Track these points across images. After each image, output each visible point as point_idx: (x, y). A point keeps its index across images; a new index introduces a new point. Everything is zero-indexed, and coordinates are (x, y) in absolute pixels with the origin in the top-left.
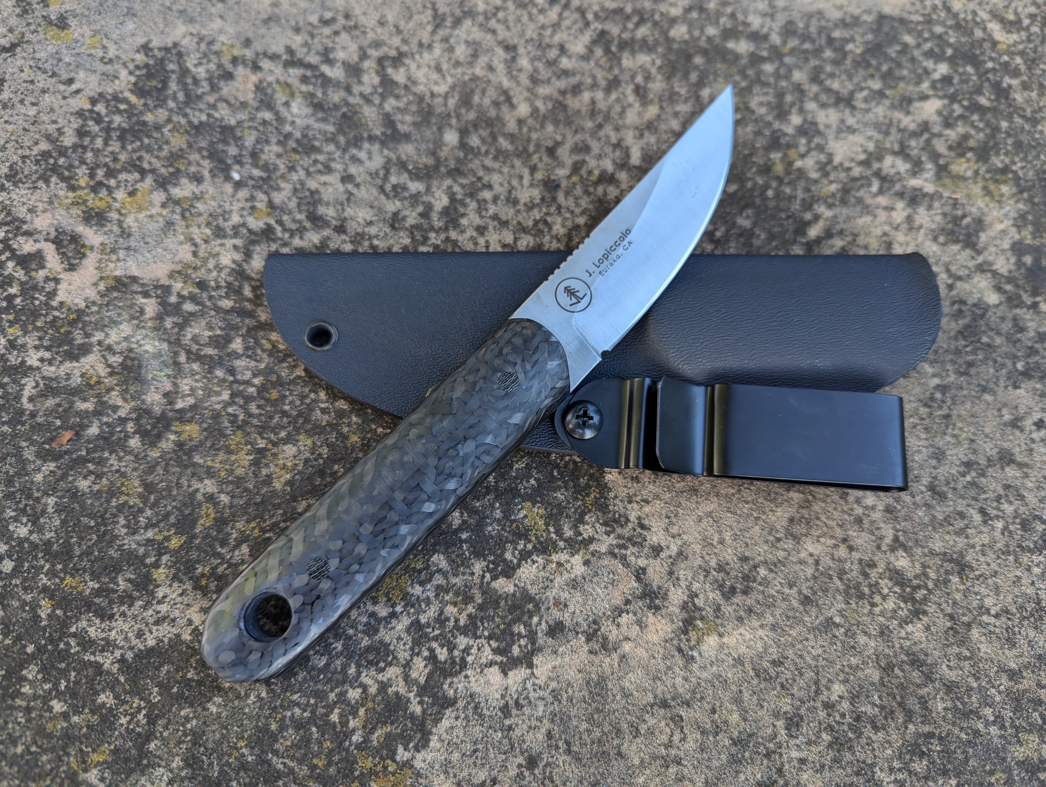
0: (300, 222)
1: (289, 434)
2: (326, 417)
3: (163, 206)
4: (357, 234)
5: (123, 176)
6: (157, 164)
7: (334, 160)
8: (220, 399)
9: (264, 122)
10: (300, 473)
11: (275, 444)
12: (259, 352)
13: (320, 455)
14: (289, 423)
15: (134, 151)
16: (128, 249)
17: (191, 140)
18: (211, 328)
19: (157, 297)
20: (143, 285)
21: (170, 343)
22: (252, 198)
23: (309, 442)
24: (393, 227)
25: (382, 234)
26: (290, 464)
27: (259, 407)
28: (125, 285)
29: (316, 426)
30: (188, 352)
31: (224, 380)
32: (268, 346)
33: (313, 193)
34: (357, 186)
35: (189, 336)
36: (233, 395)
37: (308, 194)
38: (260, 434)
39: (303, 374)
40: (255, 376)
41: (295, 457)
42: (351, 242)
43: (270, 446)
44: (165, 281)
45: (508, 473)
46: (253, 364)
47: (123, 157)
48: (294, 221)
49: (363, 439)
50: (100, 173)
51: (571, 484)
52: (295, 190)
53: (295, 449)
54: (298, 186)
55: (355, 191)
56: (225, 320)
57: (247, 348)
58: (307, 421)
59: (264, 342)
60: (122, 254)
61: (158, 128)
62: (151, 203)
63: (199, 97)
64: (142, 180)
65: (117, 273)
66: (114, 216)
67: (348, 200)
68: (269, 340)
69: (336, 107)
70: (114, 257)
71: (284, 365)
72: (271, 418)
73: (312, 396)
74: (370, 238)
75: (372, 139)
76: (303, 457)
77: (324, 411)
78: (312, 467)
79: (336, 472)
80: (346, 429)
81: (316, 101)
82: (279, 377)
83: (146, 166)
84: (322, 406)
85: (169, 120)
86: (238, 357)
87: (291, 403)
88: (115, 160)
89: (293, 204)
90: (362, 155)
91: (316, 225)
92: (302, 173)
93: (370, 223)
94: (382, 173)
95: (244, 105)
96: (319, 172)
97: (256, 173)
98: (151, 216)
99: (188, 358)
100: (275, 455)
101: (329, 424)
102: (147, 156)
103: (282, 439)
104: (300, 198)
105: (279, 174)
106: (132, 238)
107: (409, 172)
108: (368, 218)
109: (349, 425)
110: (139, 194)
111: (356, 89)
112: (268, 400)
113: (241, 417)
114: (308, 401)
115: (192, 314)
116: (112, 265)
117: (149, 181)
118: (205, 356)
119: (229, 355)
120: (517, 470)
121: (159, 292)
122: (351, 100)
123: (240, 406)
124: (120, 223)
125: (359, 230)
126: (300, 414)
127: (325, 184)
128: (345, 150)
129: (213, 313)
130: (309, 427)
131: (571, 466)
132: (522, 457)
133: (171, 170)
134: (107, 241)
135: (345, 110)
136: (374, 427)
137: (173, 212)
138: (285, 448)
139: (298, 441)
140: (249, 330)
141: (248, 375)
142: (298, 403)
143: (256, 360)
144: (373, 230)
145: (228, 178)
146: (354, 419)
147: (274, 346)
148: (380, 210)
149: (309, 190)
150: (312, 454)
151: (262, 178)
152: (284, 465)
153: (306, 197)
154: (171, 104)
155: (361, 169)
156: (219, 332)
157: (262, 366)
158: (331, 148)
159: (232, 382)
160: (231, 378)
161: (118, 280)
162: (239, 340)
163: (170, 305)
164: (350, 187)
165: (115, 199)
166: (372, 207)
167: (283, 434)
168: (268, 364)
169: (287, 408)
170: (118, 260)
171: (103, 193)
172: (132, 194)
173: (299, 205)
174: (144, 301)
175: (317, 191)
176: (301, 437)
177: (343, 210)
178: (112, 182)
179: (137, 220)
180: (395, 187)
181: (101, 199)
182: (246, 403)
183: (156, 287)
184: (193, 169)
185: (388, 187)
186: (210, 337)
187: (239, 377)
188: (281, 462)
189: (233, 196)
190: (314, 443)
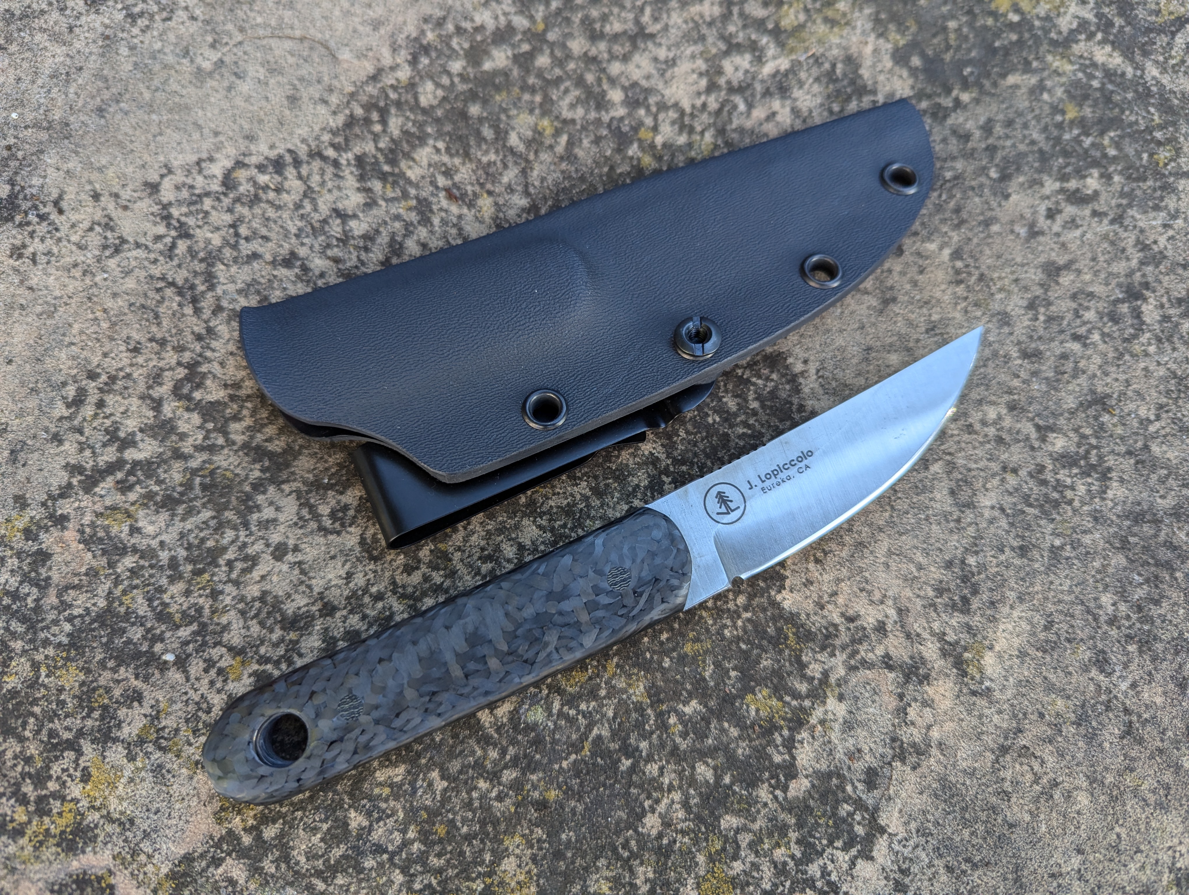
0: (282, 640)
1: (493, 851)
2: (508, 801)
3: (131, 758)
4: (348, 598)
5: (56, 769)
6: (77, 723)
7: (245, 545)
8: (396, 887)
9: (134, 572)
10: (539, 876)
11: (490, 874)
12: (383, 805)
13: (539, 841)
14: (482, 841)
15: (38, 732)
16: (146, 835)
17: (81, 663)
18: (314, 830)
19: (229, 854)
20: (202, 856)
21: (291, 884)
22: (210, 664)
23: (517, 839)
24: (375, 559)
25: (371, 576)
26: (522, 878)
27: (439, 855)
28: (185, 874)
29: (508, 820)
30: (319, 874)
31: (381, 865)
32: (386, 792)
33: (263, 597)
34: (296, 549)
35: (303, 859)
36: (404, 871)
37: (257, 604)
38: (468, 879)
39: (445, 784)
40: (404, 832)
41: (519, 866)
42: (351, 612)
43: (488, 881)
44: (219, 831)
45: (706, 687)
46: (390, 822)
47: (33, 749)
48: (276, 645)
49: (560, 787)
50: (28, 788)
51: (765, 643)
52: (243, 613)
53: (512, 859)
54: (241, 606)
55: (300, 557)
56: (317, 809)
57: (369, 814)
58: (496, 823)
59: (377, 791)
60: (146, 847)
61: (33, 684)
62: (118, 769)
63: (38, 609)
64: (79, 753)
65: (165, 870)
66: (93, 817)
67: (303, 572)
68: (381, 784)
69: (188, 486)
70: (143, 858)
71: (419, 793)
72: (462, 853)
73: (475, 795)
74: (365, 591)
75: (258, 487)
76: (526, 859)
77: (500, 798)
78: (544, 857)
79: (569, 841)
80: (536, 795)
81: (159, 498)
82: (426, 810)
83: (67, 735)
84: (494, 794)
85: (35, 666)
86: (370, 829)
87: (464, 820)
88: (28, 760)
89: (255, 629)
90: (268, 513)
91: (300, 629)
92: (229, 588)
93: (349, 576)
94: (305, 512)
95: (93, 573)
96: (244, 571)
97: (184, 633)
98: (131, 780)
99: (325, 880)
100: (502, 883)
101: (517, 805)
102: (56, 725)
103: (492, 863)
104: (256, 616)
105: (207, 612)
106: (138, 821)
107: (330, 487)
108: (343, 573)
109: (535, 787)
110: (94, 771)
111: (187, 447)
112: (441, 841)
113: (434, 882)
114: (476, 804)
115: (281, 835)
116: (150, 868)
117: (87, 747)
118: (338, 862)
119: (359, 837)
120: (711, 677)
121: (225, 847)
122: (194, 464)
123: (422, 873)
124: (108, 818)
125: (346, 593)
126: (483, 823)
127: (263, 577)
128: (246, 525)
129: (299, 814)
130: (503, 827)
131: (750, 627)
132: (704, 662)
133: (96, 714)
134: (117, 850)
135: (198, 480)
136: (556, 767)
137: (147, 755)
138: (503, 868)
139: (507, 849)
140: (351, 795)
141: (397, 837)
142: (470, 815)
143: (388, 816)
144: (359, 580)
145: (164, 667)
146: (534, 777)
147: (391, 786)
148: (346, 554)
149: (254, 600)
150: (532, 847)
151: (194, 633)
152: (518, 883)
153: (259, 610)
154: (18, 645)
155: (282, 528)
156: (325, 827)
157: (401, 815)
158: (229, 534)
159: (391, 859)
160: (385, 856)
161: (172, 876)
162: (352, 814)
163: (250, 849)
164: (290, 557)
165: (76, 801)
166: (333, 558)
167: (488, 857)
168: (404, 807)
169: (465, 830)
170: (150, 857)
171: (56, 806)
172: (86, 777)
173: (262, 624)
174: (220, 870)
175: (264, 593)
176: (506, 843)
177: (309, 587)
178: (52, 786)
179: (121, 799)
180: (333, 515)
181: (60, 814)
182: (424, 864)
183: (218, 845)
184: (117, 692)
185: (327, 523)
186: (322, 840)
187: (390, 848)
188: (513, 884)
189: (188, 680)
190: (523, 836)
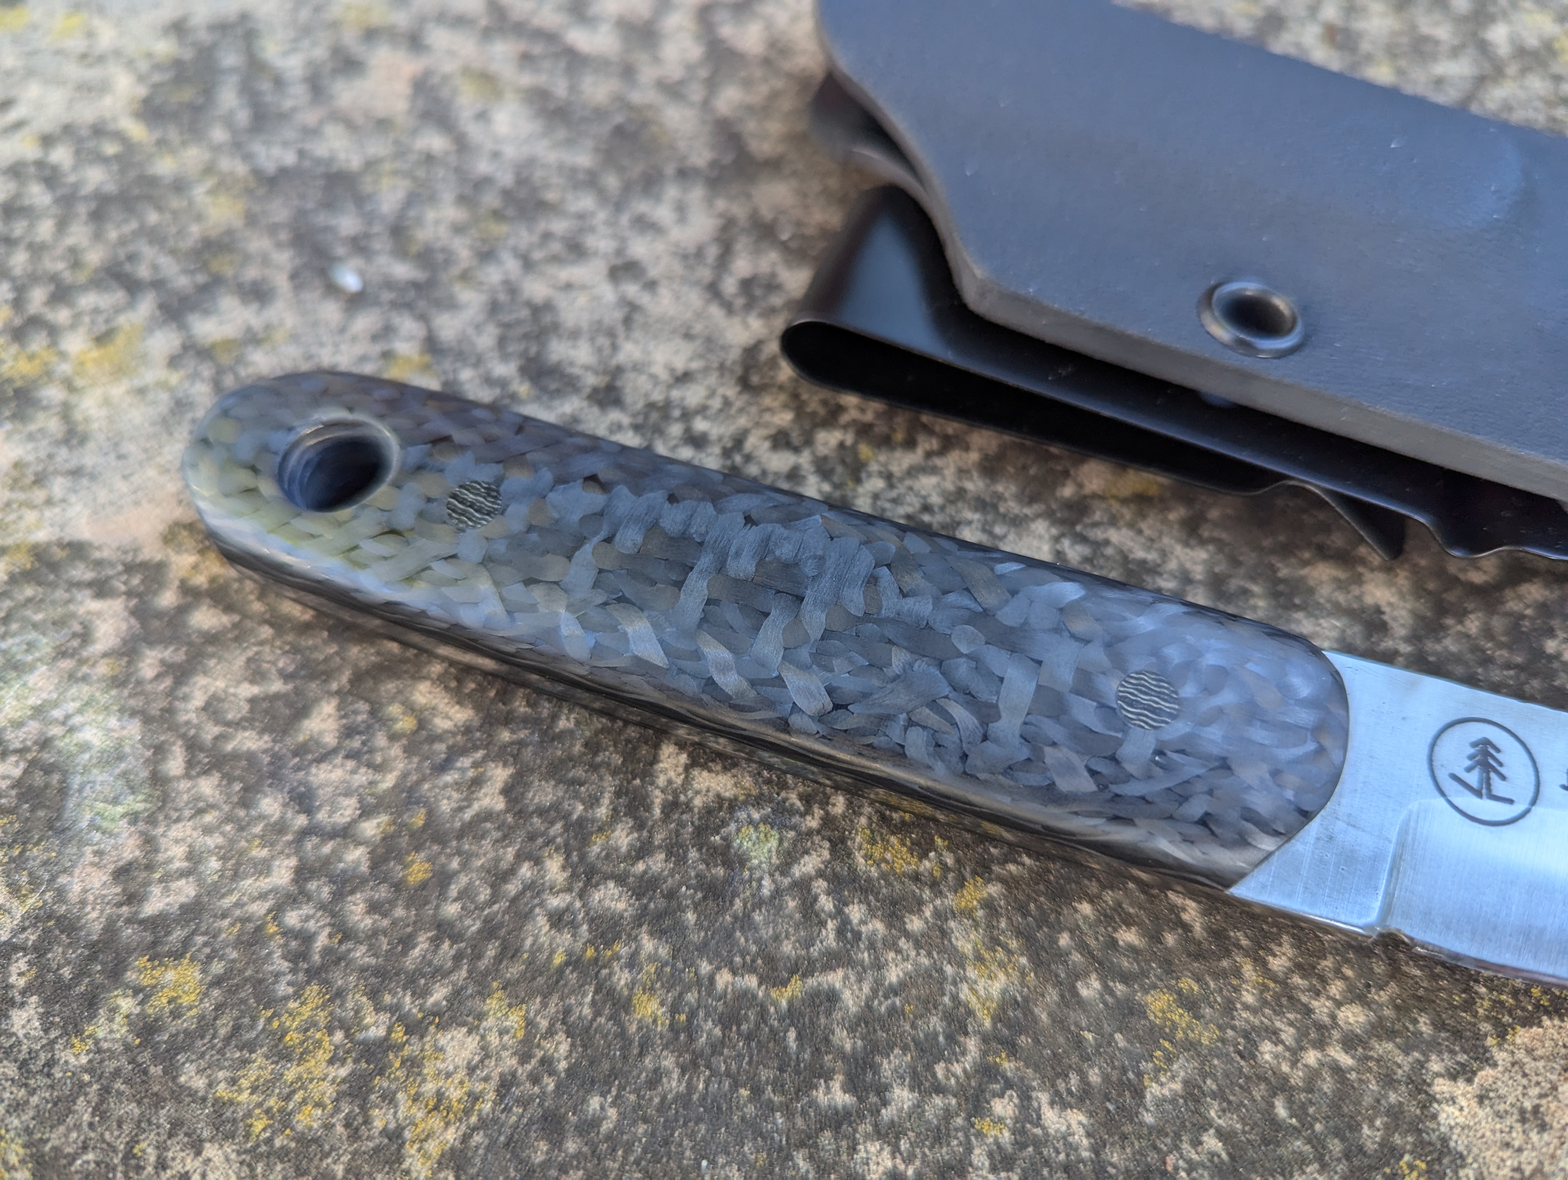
0: (503, 383)
1: (457, 994)
2: (565, 938)
3: (174, 362)
4: (651, 406)
5: (88, 300)
6: (169, 267)
7: (592, 229)
8: (265, 883)
9: (429, 159)
10: (484, 1124)
11: (415, 1028)
12: (381, 740)
13: (547, 1063)
14: (458, 958)
15: (123, 241)
16: (76, 473)
17: (257, 208)
18: (256, 674)
19: (129, 594)
20: (99, 564)
21: (147, 720)
22: (386, 332)
23: (515, 1020)
24: (744, 383)
25: (716, 403)
26: (455, 1094)
27: (373, 907)
28: (54, 567)
29: (534, 969)
30: (193, 746)
31: (280, 828)
32: (406, 724)
33: (540, 310)
34: (651, 286)
35: (198, 700)
36: (303, 873)
37: (525, 313)
38: (374, 995)
39: (500, 804)
40: (366, 812)
41: (471, 1070)
42: (637, 428)
43: (399, 1035)
44: (152, 552)
45: (1131, 1115)
46: (362, 777)
47: (94, 257)
48: (489, 381)
49: (674, 1009)
50: (38, 296)
51: (1336, 1146)
52: (494, 306)
53: (472, 1042)
54: (502, 297)
55: (645, 299)
56: (295, 650)
57: (349, 732)
58: (509, 952)
59: (395, 709)
60: (58, 486)
61: (180, 186)
62: (144, 359)
63: (284, 117)
64: (131, 305)
65: (42, 536)
66: (53, 393)
67: (627, 321)
68: (410, 708)
69: (600, 114)
70: (39, 495)
71: (449, 778)
72: (407, 942)
73: (526, 871)
74: (687, 416)
75: (684, 174)
76: (495, 1070)
77: (558, 920)
78: (524, 1102)
79: (595, 1122)
80: (622, 978)
81: (552, 106)
82: (431, 814)
83: (143, 272)
84: (555, 902)
85: (209, 170)
86: (325, 757)
87: (465, 894)
88: (76, 264)
89: (486, 340)
90: (663, 213)
91: (544, 390)
92: (511, 265)
93: (684, 378)
94: (713, 252)
95: (383, 124)
96: (555, 259)
97: (402, 271)
98: (141, 392)
99: (190, 764)
100: (413, 1065)
101: (573, 961)
102: (148, 251)
103: (436, 1013)
104: (507, 326)
105: (456, 271)
106: (91, 445)
107: (782, 247)
108: (680, 364)
109: (632, 963)
110: (120, 340)
111: (648, 74)
112: (398, 886)
113: (322, 941)
114: (512, 888)
115: (213, 638)
116: (31, 516)
117: (146, 306)
118: (235, 756)
119: (300, 750)
120: (1160, 1102)
121: (136, 581)
122: (636, 97)
123: (322, 906)
124: (66, 412)
125: (657, 396)
126: (489, 931)
127: (568, 287)
128: (619, 207)
129: (266, 632)
130: (514, 970)
131: (1327, 1085)
132: (1169, 1059)
133: (201, 278)
134: (31, 458)
135: (619, 119)
136: (705, 967)
137: (194, 376)
138: (444, 1039)
139: (481, 1016)
140: (358, 678)
141: (348, 809)
142: (484, 894)
143: (370, 765)
144: (693, 395)
145: (332, 289)
146: (648, 944)
147: (422, 724)
148: (711, 343)
149: (529, 304)
150: (525, 1058)
151: (415, 285)
152: (440, 1096)
153: (519, 322)
154: (219, 134)
155: (660, 247)
156: (277, 686)
157: (388, 781)
158: (586, 202)
159: (304, 833)
160: (301, 821)
161: (39, 553)
162: (328, 708)
163: (159, 615)
164: (632, 290)
165: (63, 355)
166: (688, 336)
167: (439, 994)
168: (405, 776)
169: (452, 909)
170: (49, 502)
172: (102, 339)
173: (502, 342)
174: (95, 605)
175: (548, 306)
176: (492, 1004)
177: (615, 347)
178: (62, 316)
179: (107, 402)
180: (747, 285)
182: (339, 896)
183: (130, 568)
184: (251, 273)
185: (730, 286)
186: (253, 701)
187: (322, 816)
188: (429, 1088)
189: (342, 330)
190: (530, 1024)
